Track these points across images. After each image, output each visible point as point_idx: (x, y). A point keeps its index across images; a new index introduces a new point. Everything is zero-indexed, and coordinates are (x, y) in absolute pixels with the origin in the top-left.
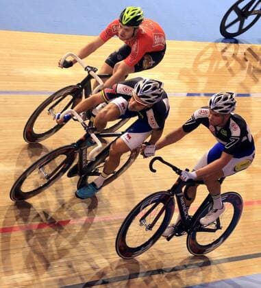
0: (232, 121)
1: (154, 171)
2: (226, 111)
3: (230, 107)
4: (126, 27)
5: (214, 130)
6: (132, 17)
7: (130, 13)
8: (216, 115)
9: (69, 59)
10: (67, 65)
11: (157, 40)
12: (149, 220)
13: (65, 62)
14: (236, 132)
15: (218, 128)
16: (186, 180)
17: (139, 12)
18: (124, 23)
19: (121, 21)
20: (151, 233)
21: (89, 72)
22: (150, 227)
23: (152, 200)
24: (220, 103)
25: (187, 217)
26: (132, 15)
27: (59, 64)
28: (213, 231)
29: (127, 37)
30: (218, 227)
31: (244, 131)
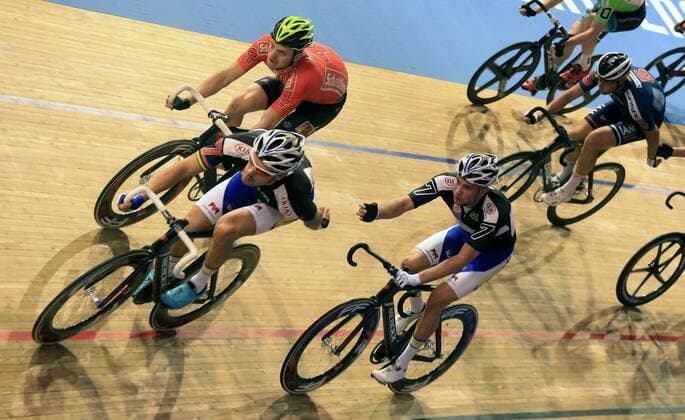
0: (488, 200)
1: (354, 264)
2: (485, 182)
3: (491, 176)
4: (281, 48)
5: (460, 211)
6: (292, 32)
7: (291, 25)
8: (468, 187)
9: (184, 96)
10: (181, 104)
11: (330, 81)
12: (336, 341)
13: (177, 99)
14: (491, 217)
15: (466, 209)
16: (402, 286)
17: (307, 27)
18: (278, 39)
19: (273, 36)
20: (337, 359)
21: (214, 120)
22: (338, 351)
23: (343, 311)
24: (478, 169)
25: (394, 338)
26: (293, 29)
27: (167, 102)
28: (429, 360)
29: (280, 65)
30: (438, 354)
31: (505, 218)
